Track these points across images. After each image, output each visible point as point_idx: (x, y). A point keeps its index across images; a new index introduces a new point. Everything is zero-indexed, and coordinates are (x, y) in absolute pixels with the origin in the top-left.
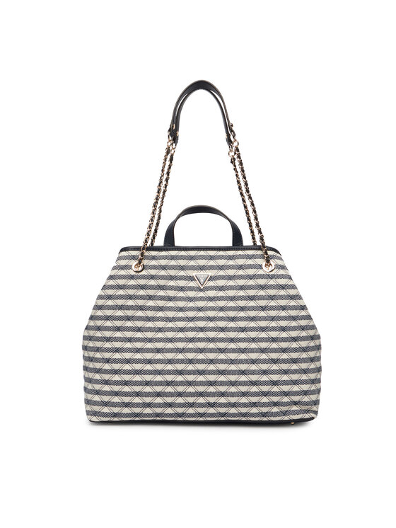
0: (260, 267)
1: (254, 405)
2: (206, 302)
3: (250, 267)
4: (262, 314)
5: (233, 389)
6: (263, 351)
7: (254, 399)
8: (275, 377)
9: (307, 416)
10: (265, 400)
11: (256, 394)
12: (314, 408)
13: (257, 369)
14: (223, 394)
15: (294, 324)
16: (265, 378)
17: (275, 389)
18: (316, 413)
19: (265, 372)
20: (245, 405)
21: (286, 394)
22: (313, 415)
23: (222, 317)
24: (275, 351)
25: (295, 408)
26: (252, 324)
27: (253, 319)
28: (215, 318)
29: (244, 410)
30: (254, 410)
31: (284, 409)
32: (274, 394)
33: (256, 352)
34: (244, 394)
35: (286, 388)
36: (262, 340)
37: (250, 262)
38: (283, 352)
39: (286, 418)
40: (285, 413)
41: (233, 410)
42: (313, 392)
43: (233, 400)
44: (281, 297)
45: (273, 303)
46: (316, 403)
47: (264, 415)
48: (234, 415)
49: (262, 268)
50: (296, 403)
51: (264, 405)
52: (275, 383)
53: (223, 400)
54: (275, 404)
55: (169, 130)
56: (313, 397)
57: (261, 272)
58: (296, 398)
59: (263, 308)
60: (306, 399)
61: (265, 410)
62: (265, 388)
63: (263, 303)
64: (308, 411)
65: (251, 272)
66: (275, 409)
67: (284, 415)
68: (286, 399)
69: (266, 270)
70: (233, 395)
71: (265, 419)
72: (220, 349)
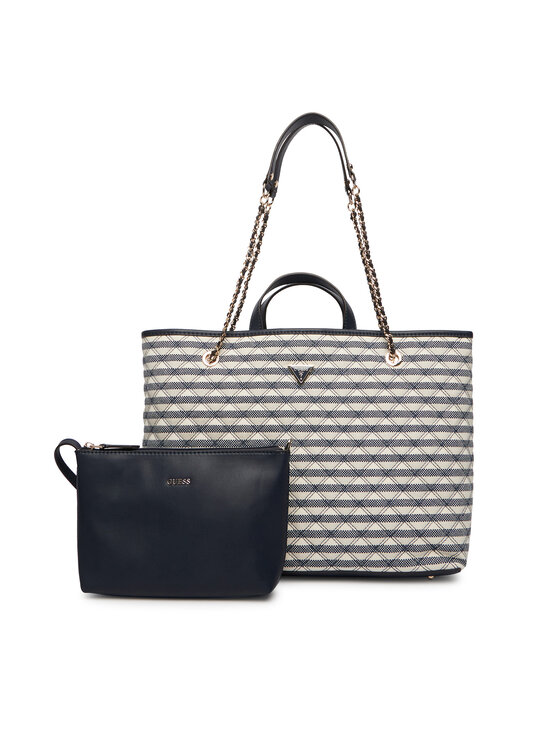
0: (383, 359)
1: (375, 549)
2: (307, 404)
3: (370, 358)
4: (386, 422)
5: (346, 527)
6: (387, 473)
7: (375, 541)
8: (404, 511)
9: (450, 566)
10: (390, 542)
11: (377, 534)
12: (461, 556)
13: (379, 498)
14: (331, 534)
15: (429, 436)
16: (389, 511)
17: (405, 527)
18: (464, 562)
19: (389, 503)
20: (362, 549)
21: (420, 534)
22: (459, 565)
23: (331, 426)
24: (403, 473)
25: (433, 554)
26: (372, 436)
27: (372, 429)
28: (320, 427)
29: (361, 556)
30: (376, 557)
31: (418, 555)
32: (403, 534)
33: (378, 475)
34: (361, 534)
35: (419, 526)
36: (385, 458)
37: (369, 352)
38: (415, 475)
39: (421, 569)
40: (419, 562)
41: (346, 557)
42: (458, 533)
43: (346, 542)
44: (411, 400)
45: (400, 407)
46: (464, 548)
47: (390, 563)
48: (347, 563)
49: (385, 361)
50: (434, 548)
51: (389, 549)
52: (404, 519)
53: (331, 542)
54: (405, 548)
55: (265, 182)
56: (460, 540)
57: (383, 366)
58: (434, 541)
59: (387, 414)
60: (448, 541)
61: (390, 556)
62: (390, 526)
63: (386, 407)
64: (452, 560)
65: (370, 365)
66: (405, 556)
67: (418, 564)
68: (420, 542)
69: (390, 364)
70: (345, 534)
71: (391, 570)
72: (326, 471)
